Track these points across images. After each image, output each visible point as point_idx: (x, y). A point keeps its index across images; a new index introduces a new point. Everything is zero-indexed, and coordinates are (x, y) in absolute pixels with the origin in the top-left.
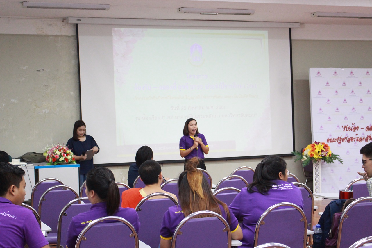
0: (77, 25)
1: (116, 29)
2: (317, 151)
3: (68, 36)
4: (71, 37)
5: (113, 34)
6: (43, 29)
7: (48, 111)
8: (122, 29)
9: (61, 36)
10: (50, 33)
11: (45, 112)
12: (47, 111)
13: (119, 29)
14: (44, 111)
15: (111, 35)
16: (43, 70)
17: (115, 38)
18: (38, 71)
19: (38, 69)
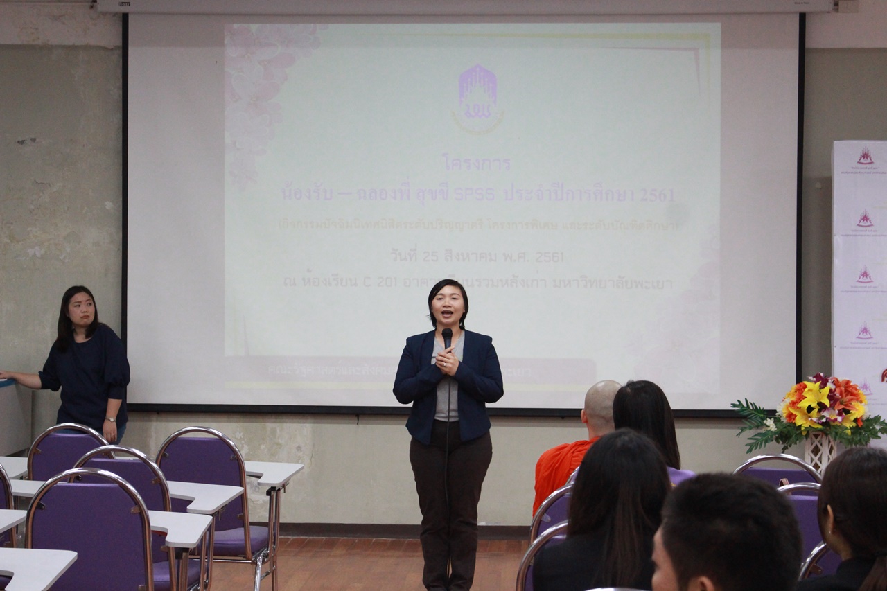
0: (125, 17)
1: (236, 26)
2: (804, 404)
3: (105, 49)
4: (112, 49)
5: (225, 42)
6: (37, 29)
7: (43, 252)
8: (254, 27)
9: (87, 48)
10: (55, 40)
11: (34, 255)
12: (39, 252)
13: (246, 25)
14: (31, 252)
15: (221, 43)
16: (34, 140)
17: (231, 52)
18: (19, 142)
19: (20, 139)
